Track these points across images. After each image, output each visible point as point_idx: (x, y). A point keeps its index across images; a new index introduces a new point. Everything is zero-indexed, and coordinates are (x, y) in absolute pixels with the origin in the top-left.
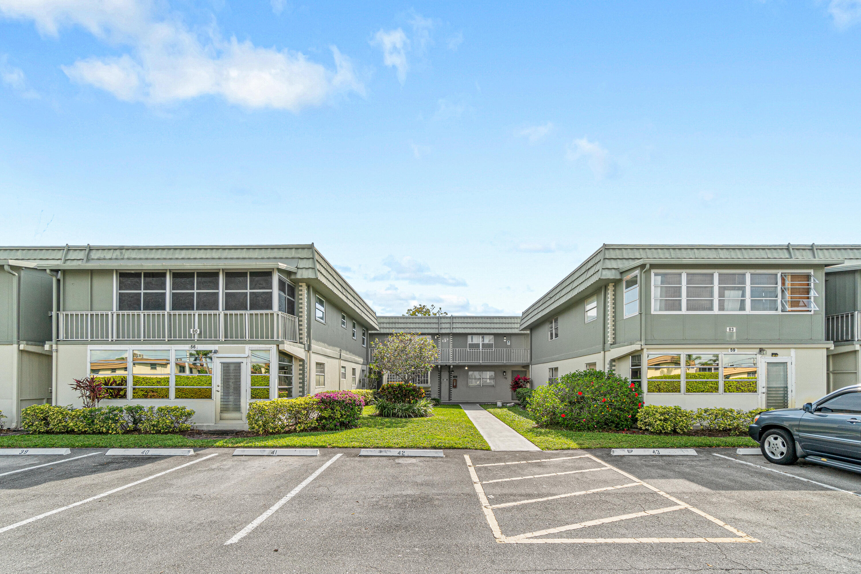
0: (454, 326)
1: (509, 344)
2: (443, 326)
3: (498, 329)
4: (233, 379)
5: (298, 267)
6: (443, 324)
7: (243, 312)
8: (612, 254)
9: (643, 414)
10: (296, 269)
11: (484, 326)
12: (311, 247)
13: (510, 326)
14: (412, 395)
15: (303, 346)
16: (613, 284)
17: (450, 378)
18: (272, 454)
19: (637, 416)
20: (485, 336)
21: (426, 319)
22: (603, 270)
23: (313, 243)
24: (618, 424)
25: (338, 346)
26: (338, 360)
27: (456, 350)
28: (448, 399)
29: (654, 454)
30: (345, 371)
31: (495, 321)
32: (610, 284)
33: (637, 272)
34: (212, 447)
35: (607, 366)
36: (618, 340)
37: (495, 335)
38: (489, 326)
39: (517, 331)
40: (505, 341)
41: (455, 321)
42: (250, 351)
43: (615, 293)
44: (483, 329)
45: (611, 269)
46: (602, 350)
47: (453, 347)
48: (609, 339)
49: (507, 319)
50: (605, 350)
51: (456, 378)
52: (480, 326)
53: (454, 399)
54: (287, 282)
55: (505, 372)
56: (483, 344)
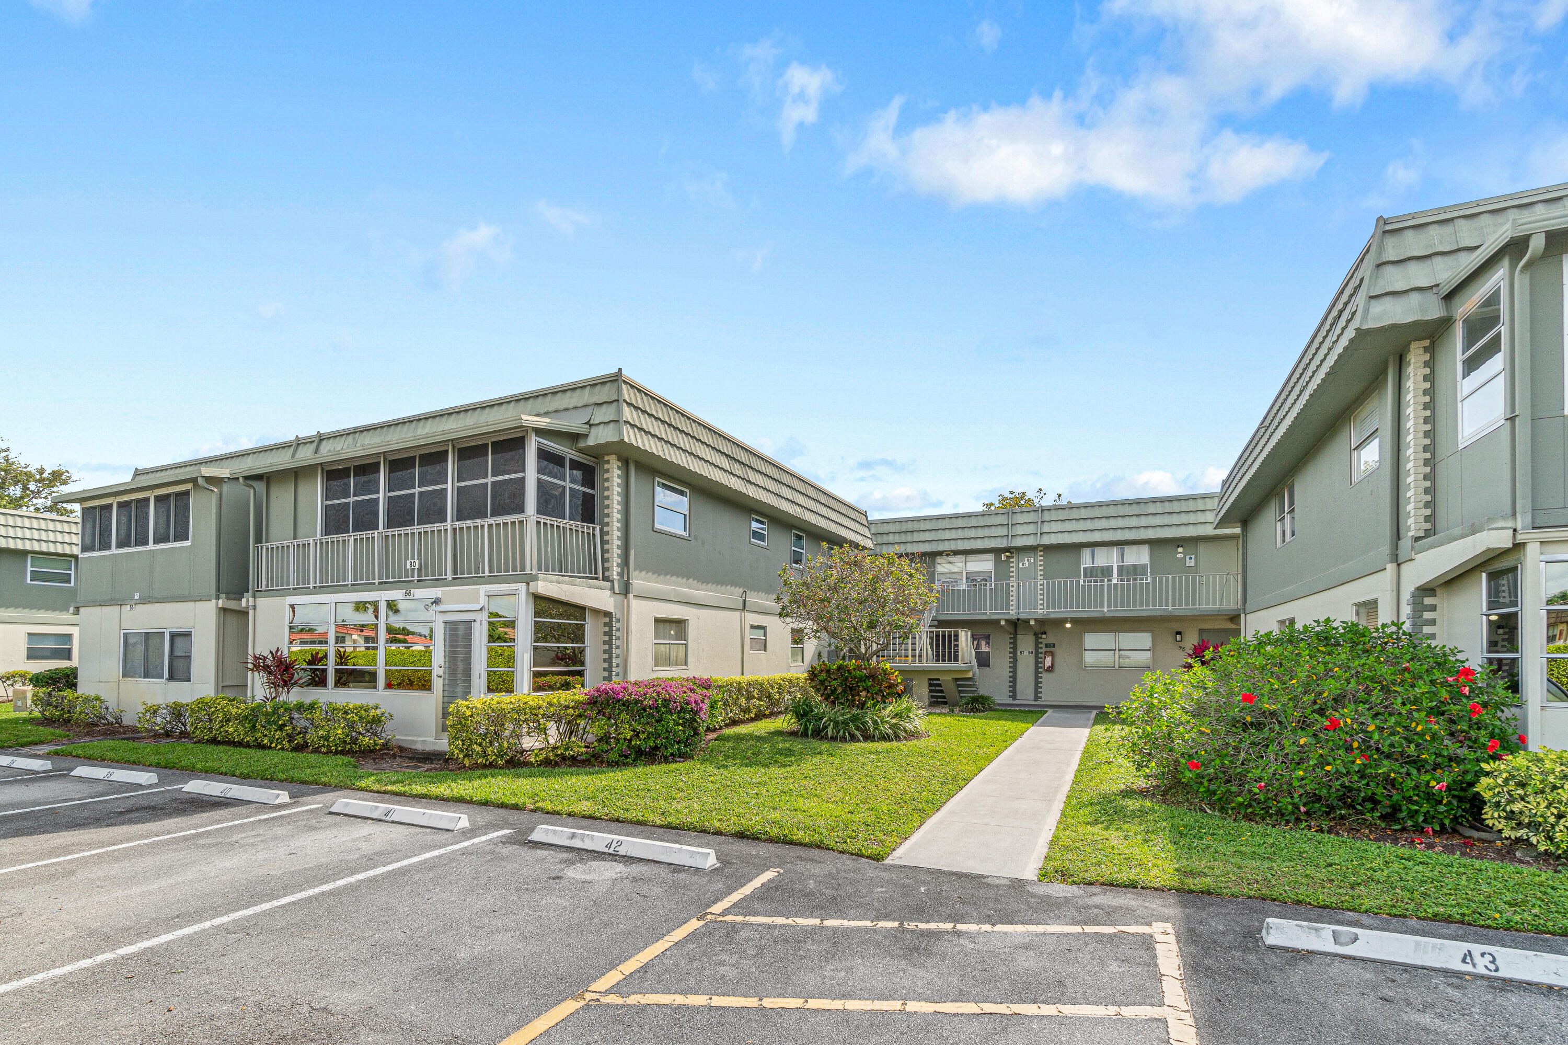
0: (1046, 528)
1: (1190, 563)
2: (1020, 530)
3: (1158, 529)
4: (461, 653)
5: (591, 422)
6: (1018, 526)
7: (477, 522)
8: (1414, 244)
9: (1500, 781)
10: (588, 426)
11: (1120, 523)
12: (616, 379)
13: (1192, 518)
14: (866, 689)
15: (608, 584)
16: (1427, 343)
17: (1037, 648)
18: (384, 818)
19: (1478, 788)
20: (1127, 549)
21: (980, 517)
22: (1373, 302)
23: (620, 369)
24: (1396, 809)
25: (733, 584)
26: (738, 614)
27: (1054, 583)
28: (1032, 697)
29: (1468, 968)
30: (765, 635)
31: (1151, 509)
32: (1414, 345)
33: (1499, 276)
34: (352, 788)
35: (1406, 610)
36: (1441, 522)
37: (1154, 544)
38: (1133, 522)
39: (1209, 530)
40: (1179, 556)
41: (1047, 516)
42: (487, 598)
43: (1433, 371)
44: (1119, 531)
45: (1406, 292)
46: (1388, 558)
47: (1045, 577)
48: (1411, 521)
49: (1183, 502)
50: (1400, 560)
51: (1052, 650)
52: (1112, 523)
53: (1047, 696)
54: (569, 456)
55: (1179, 633)
56: (1121, 568)
